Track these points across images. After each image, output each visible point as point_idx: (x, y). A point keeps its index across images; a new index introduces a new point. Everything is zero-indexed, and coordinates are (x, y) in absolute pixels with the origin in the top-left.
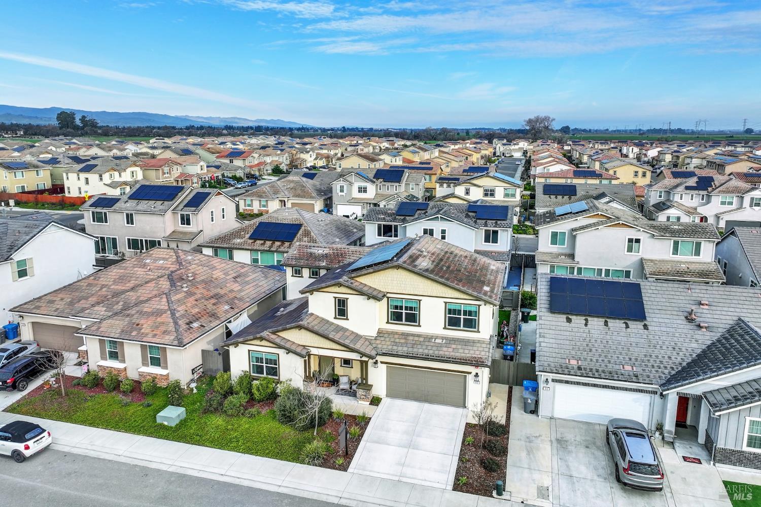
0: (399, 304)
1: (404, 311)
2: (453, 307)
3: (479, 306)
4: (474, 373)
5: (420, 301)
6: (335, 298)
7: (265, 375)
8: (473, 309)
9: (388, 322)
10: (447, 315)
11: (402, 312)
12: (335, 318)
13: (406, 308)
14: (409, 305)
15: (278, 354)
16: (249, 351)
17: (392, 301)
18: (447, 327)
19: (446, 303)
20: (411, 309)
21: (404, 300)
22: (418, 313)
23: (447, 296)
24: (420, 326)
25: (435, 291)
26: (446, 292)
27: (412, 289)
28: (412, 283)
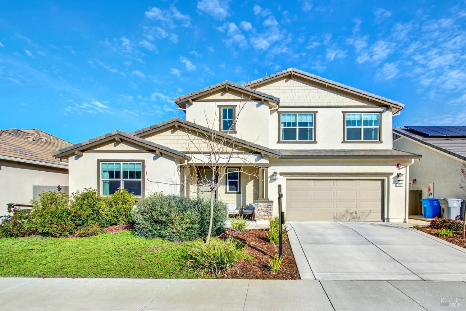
0: (292, 120)
1: (297, 127)
2: (352, 117)
3: (381, 112)
5: (315, 113)
6: (220, 106)
9: (279, 142)
10: (346, 127)
11: (295, 129)
13: (300, 124)
14: (303, 120)
15: (143, 161)
17: (284, 116)
18: (346, 140)
19: (344, 112)
21: (297, 114)
22: (313, 127)
23: (345, 104)
24: (316, 143)
25: (332, 101)
26: (344, 100)
27: (306, 101)
28: (307, 94)
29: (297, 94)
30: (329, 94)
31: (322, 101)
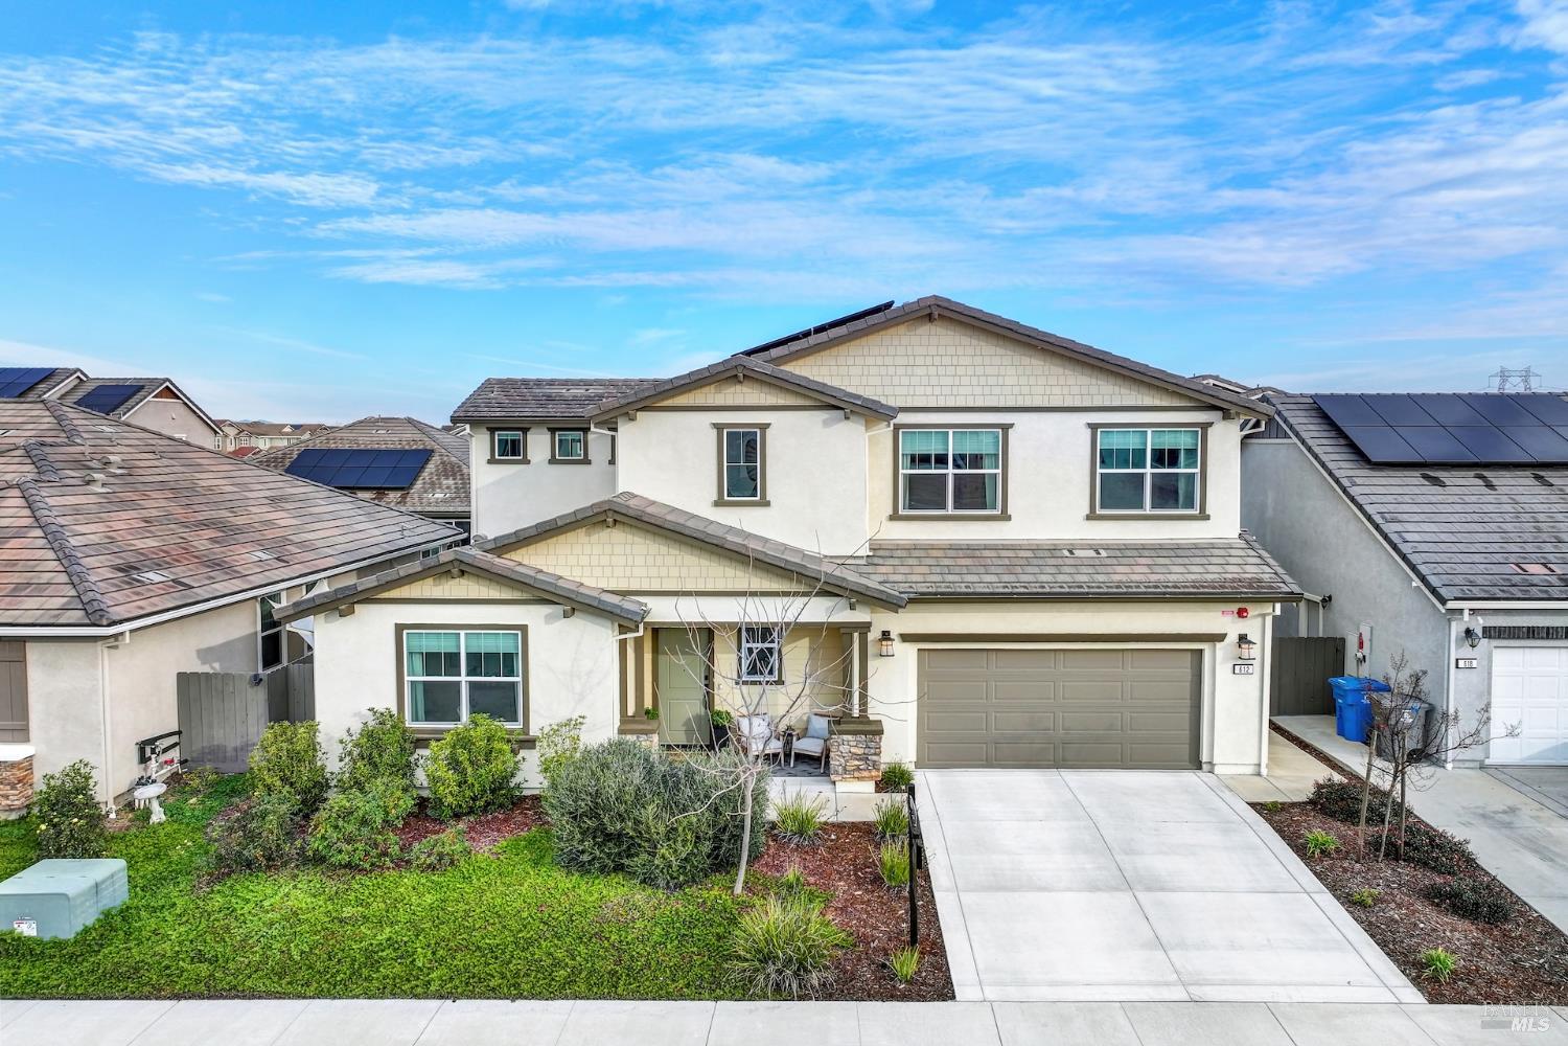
0: (933, 448)
1: (951, 471)
2: (1117, 442)
3: (1205, 426)
4: (1232, 638)
5: (1006, 428)
6: (719, 427)
7: (465, 721)
8: (1183, 441)
9: (895, 517)
10: (1099, 471)
11: (944, 476)
13: (960, 460)
14: (969, 448)
15: (524, 628)
16: (400, 628)
17: (909, 437)
18: (1099, 510)
19: (1093, 427)
20: (977, 460)
21: (951, 432)
22: (999, 471)
23: (1097, 403)
24: (1009, 518)
25: (1056, 390)
26: (1094, 390)
27: (978, 390)
28: (979, 370)
29: (951, 370)
30: (1046, 368)
31: (1026, 390)
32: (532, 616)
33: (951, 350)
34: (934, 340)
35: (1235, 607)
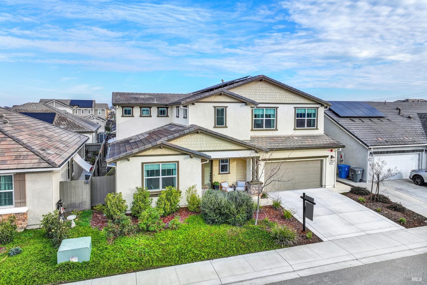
0: (261, 113)
1: (264, 119)
2: (300, 111)
3: (318, 108)
4: (330, 157)
5: (277, 108)
6: (215, 107)
7: (161, 189)
8: (313, 111)
9: (252, 130)
10: (296, 118)
12: (215, 127)
13: (267, 116)
14: (269, 113)
15: (178, 162)
16: (143, 164)
17: (255, 110)
18: (296, 128)
19: (295, 108)
20: (269, 116)
21: (265, 109)
22: (275, 118)
23: (296, 102)
24: (277, 130)
25: (287, 99)
26: (295, 99)
27: (271, 99)
28: (271, 94)
29: (265, 94)
30: (285, 94)
31: (281, 99)
32: (180, 158)
33: (265, 89)
34: (261, 86)
35: (330, 149)
